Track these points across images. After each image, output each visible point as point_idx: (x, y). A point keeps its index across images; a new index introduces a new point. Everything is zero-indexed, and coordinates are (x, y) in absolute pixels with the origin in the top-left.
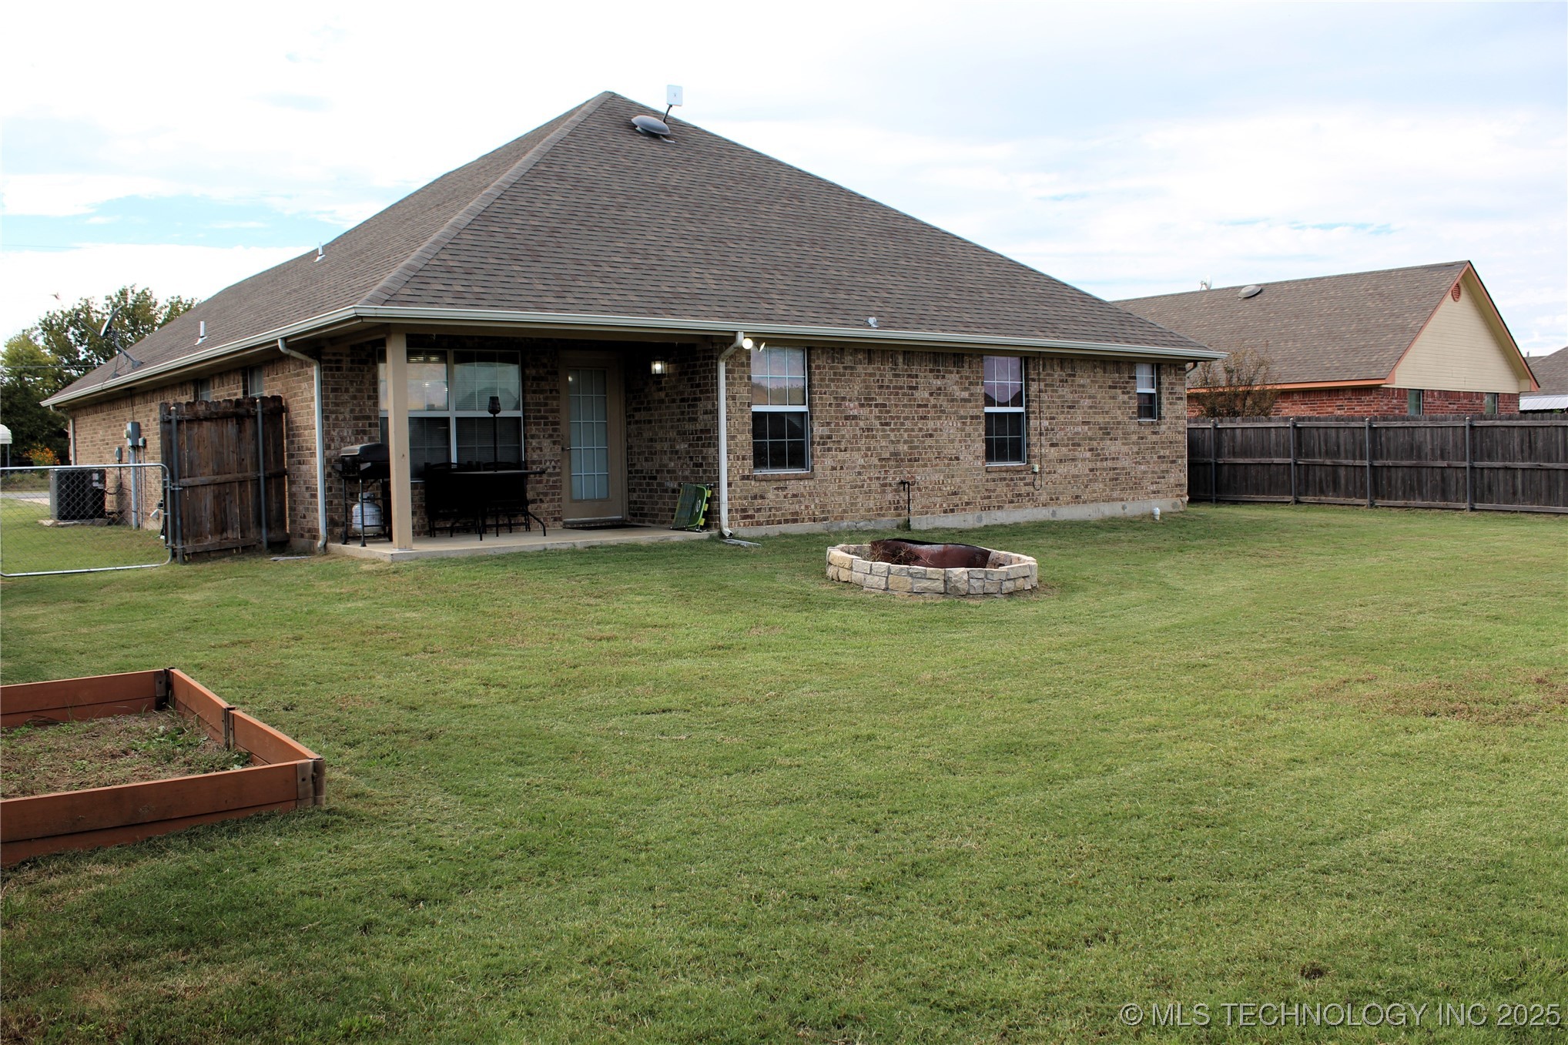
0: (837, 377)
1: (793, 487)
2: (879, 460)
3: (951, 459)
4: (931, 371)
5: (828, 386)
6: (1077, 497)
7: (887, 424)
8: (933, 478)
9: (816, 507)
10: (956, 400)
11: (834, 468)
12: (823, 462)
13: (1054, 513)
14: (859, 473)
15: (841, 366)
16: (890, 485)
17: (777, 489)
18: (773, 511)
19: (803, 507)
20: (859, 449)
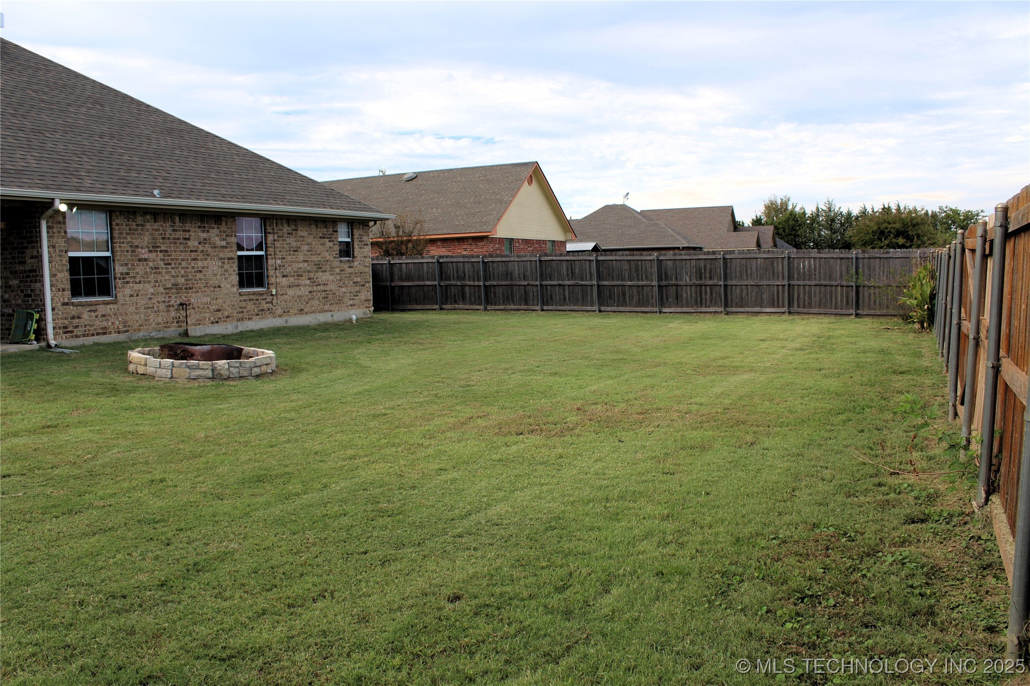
0: (131, 232)
1: (102, 309)
2: (165, 289)
3: (215, 287)
4: (199, 227)
5: (125, 238)
6: (301, 310)
7: (169, 264)
8: (203, 301)
9: (119, 323)
10: (218, 247)
11: (132, 296)
12: (123, 292)
13: (286, 321)
14: (150, 299)
15: (134, 224)
16: (173, 306)
17: (90, 311)
18: (88, 327)
19: (110, 324)
20: (149, 282)
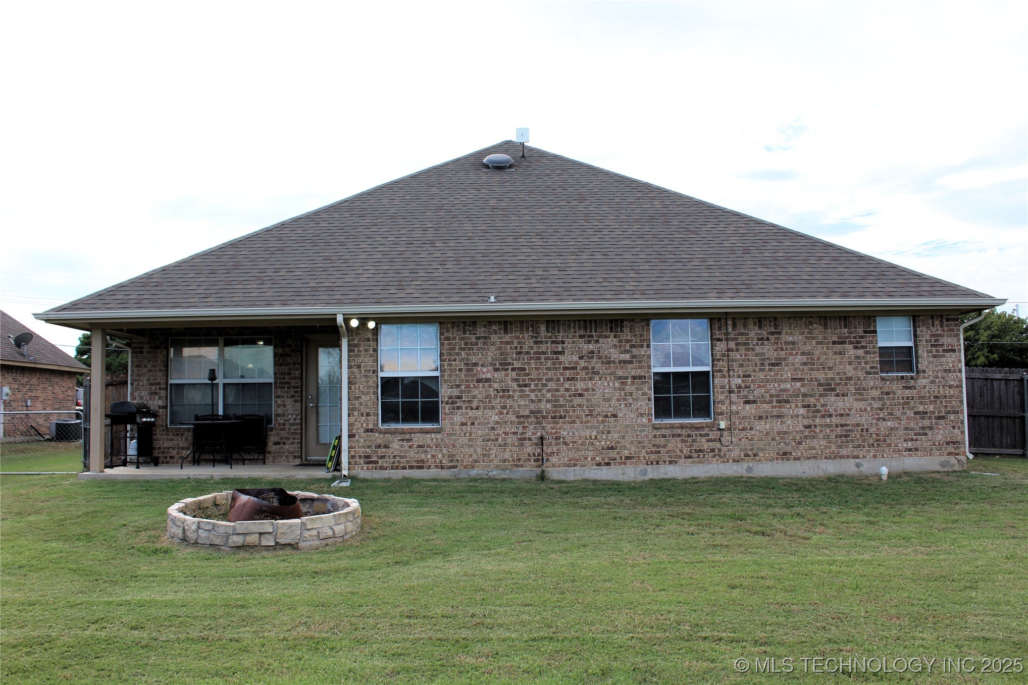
0: (468, 346)
1: (418, 439)
2: (517, 417)
3: (606, 416)
4: (581, 337)
5: (458, 354)
6: (785, 454)
7: (525, 386)
8: (583, 434)
9: (443, 457)
10: (614, 362)
11: (463, 424)
12: (449, 419)
13: (749, 469)
14: (493, 429)
15: (473, 337)
16: (530, 439)
17: (403, 440)
18: (398, 459)
19: (429, 456)
20: (493, 408)
